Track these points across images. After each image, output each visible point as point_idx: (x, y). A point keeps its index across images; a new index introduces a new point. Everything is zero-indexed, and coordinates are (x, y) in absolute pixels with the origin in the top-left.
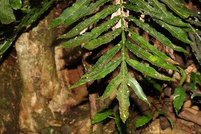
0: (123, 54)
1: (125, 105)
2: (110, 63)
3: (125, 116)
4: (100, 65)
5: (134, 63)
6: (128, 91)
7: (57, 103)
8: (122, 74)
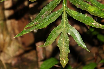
0: (64, 5)
1: (66, 52)
2: (52, 14)
3: (65, 62)
4: (43, 16)
5: (74, 14)
6: (68, 40)
7: (8, 54)
8: (63, 24)
